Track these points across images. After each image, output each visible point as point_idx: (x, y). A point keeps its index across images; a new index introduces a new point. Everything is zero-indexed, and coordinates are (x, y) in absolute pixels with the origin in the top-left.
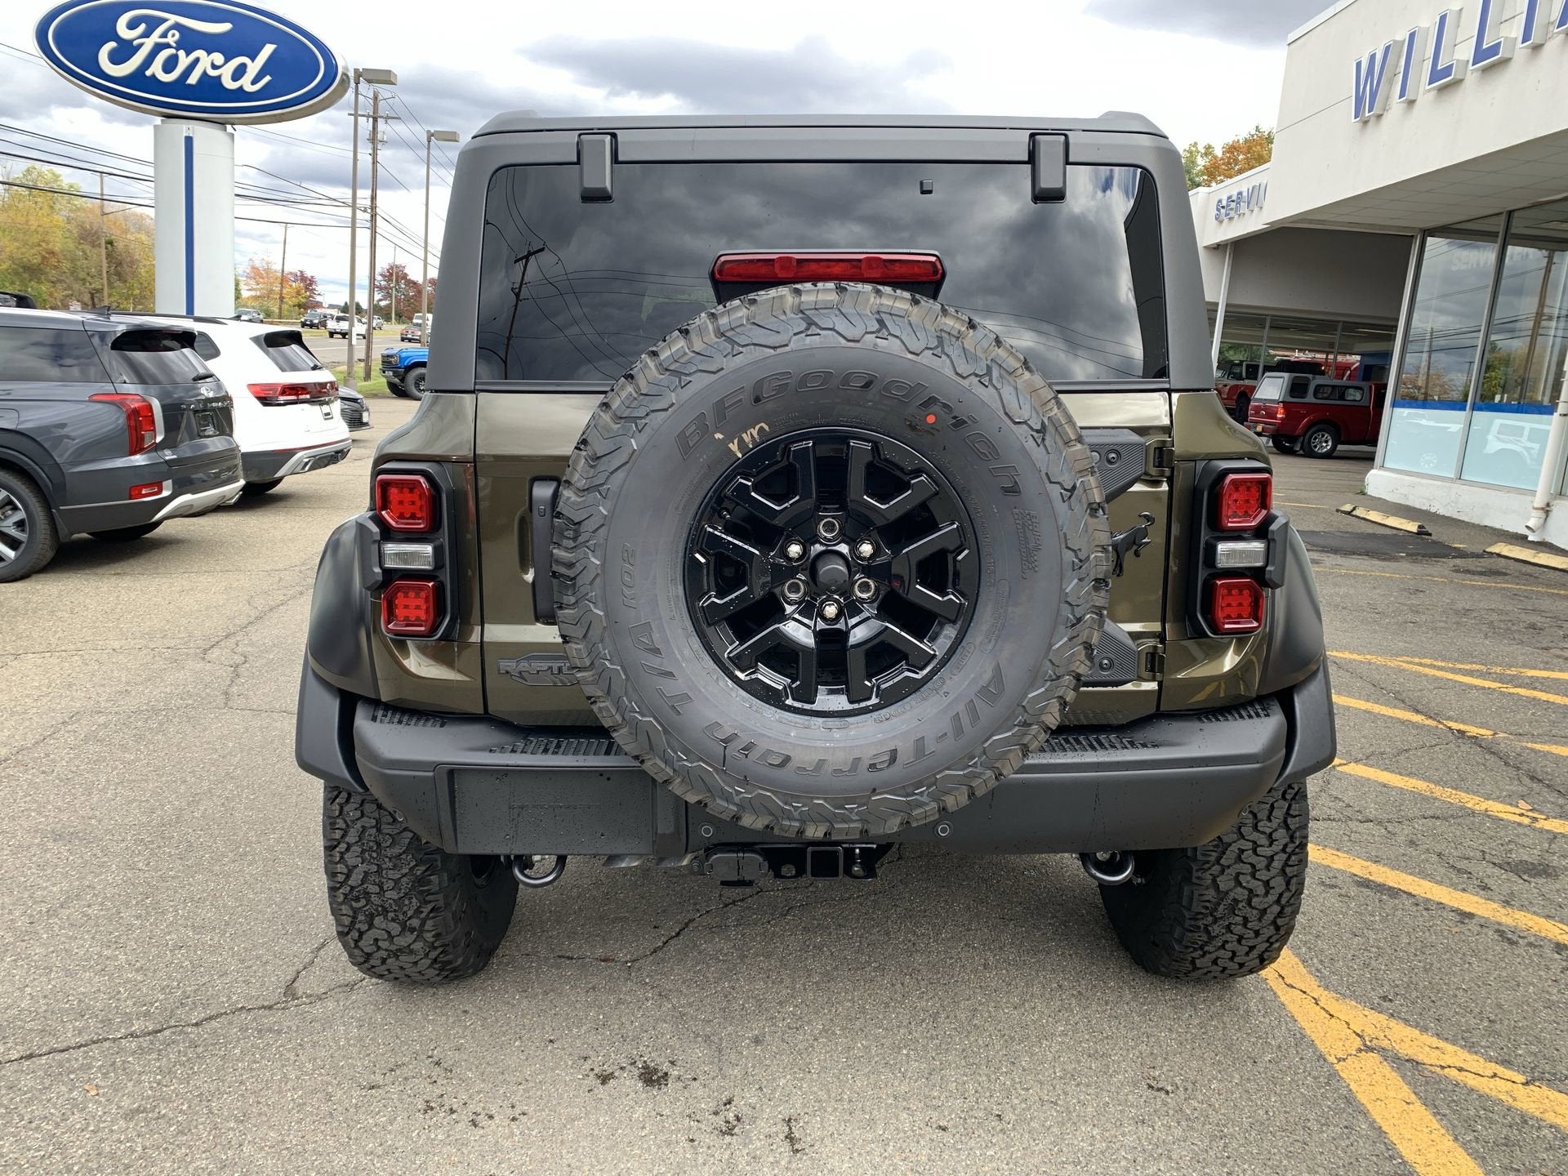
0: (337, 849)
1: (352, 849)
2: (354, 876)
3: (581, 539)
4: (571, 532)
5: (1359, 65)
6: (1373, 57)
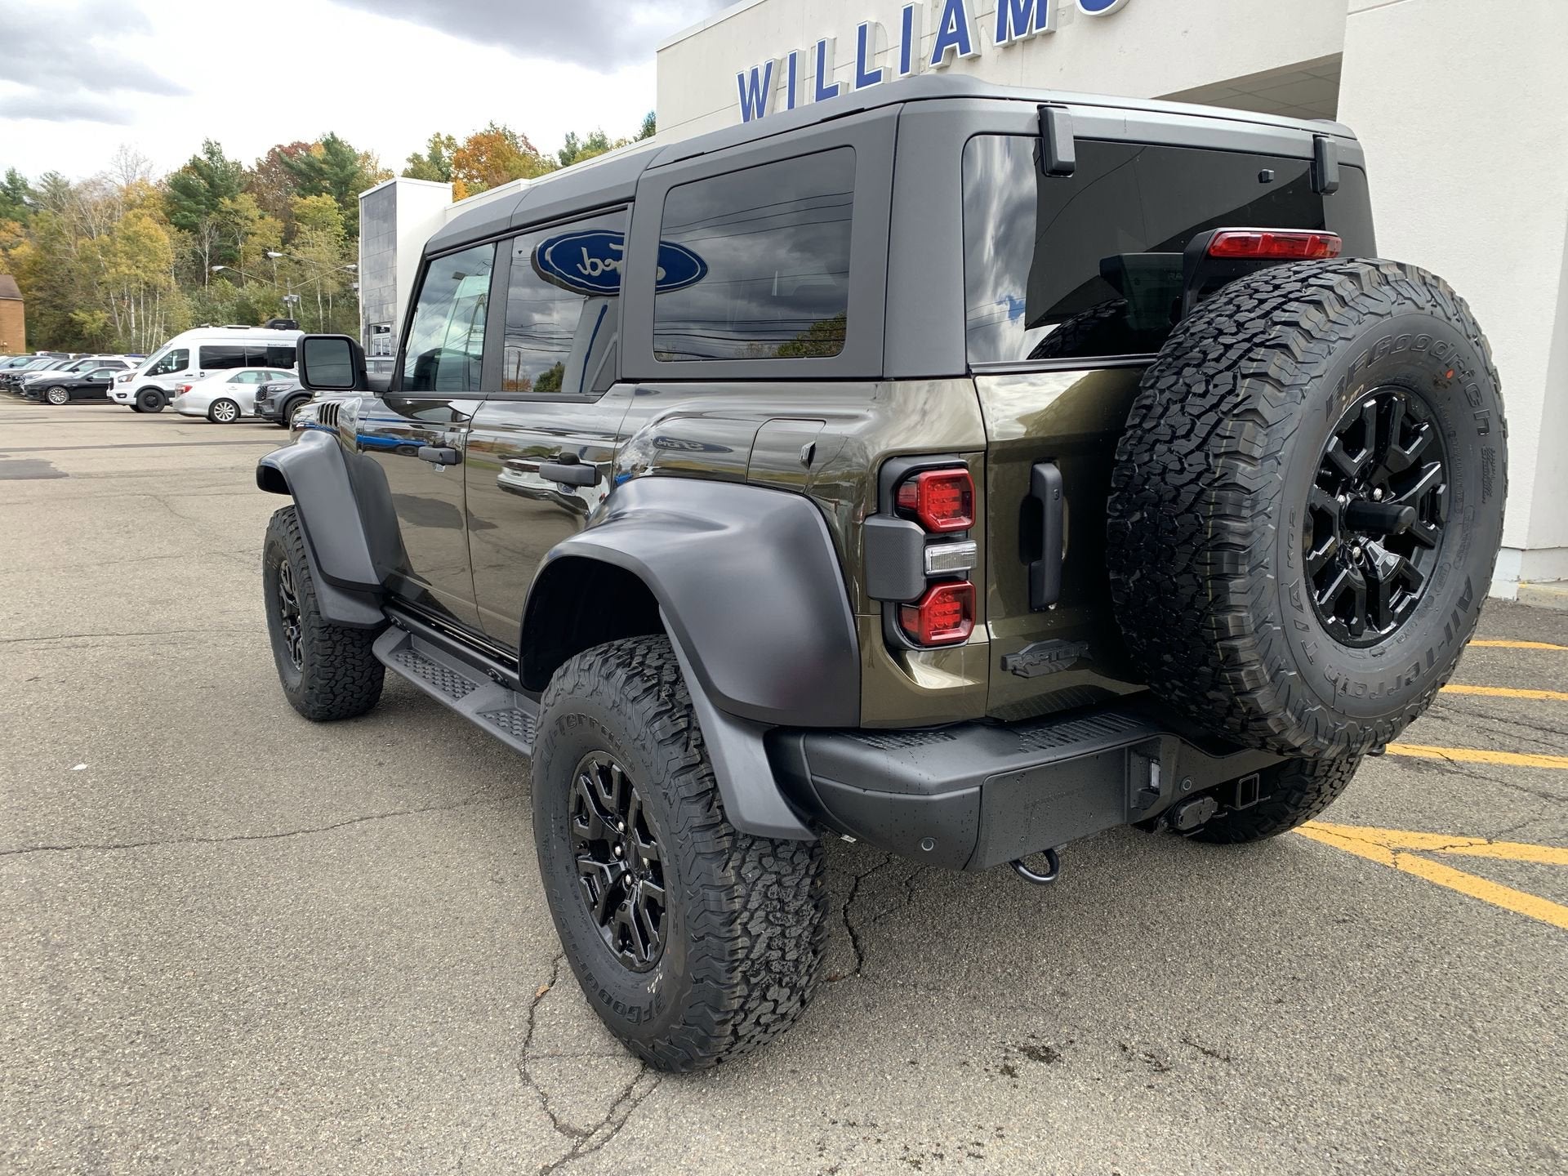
0: (739, 921)
1: (756, 915)
2: (758, 946)
3: (1259, 508)
4: (1250, 502)
5: (741, 78)
6: (755, 72)
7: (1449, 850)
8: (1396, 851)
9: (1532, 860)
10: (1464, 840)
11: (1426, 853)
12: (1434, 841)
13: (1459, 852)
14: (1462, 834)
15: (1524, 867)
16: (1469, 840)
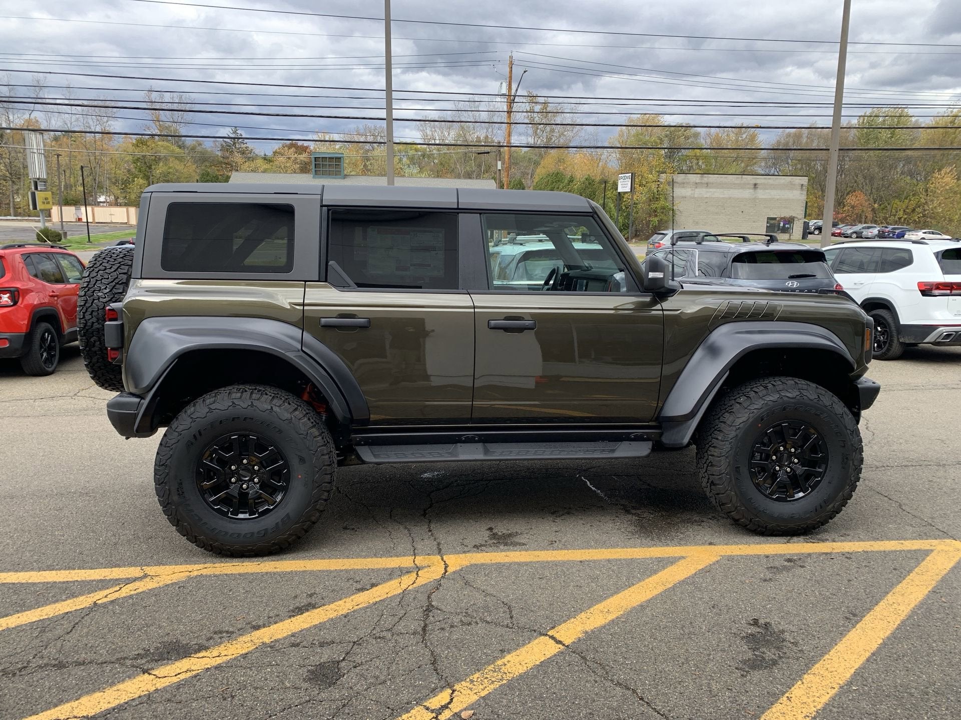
7: (118, 588)
8: (146, 576)
9: (69, 601)
10: (112, 597)
11: (128, 581)
12: (127, 591)
13: (111, 589)
14: (112, 602)
15: (73, 595)
16: (108, 600)
